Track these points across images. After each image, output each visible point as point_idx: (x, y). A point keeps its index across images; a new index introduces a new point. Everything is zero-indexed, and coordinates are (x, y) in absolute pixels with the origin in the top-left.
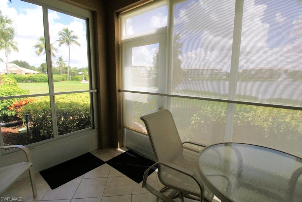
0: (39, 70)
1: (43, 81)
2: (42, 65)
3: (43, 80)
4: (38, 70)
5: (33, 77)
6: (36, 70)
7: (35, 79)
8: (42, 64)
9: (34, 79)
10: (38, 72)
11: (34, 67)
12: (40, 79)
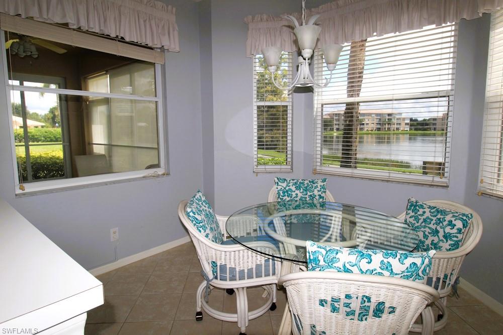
0: (47, 120)
1: (49, 139)
2: (52, 111)
3: (50, 137)
4: (45, 119)
5: (33, 134)
6: (39, 121)
7: (36, 137)
8: (51, 109)
9: (33, 136)
10: (43, 124)
11: (37, 115)
12: (44, 137)
